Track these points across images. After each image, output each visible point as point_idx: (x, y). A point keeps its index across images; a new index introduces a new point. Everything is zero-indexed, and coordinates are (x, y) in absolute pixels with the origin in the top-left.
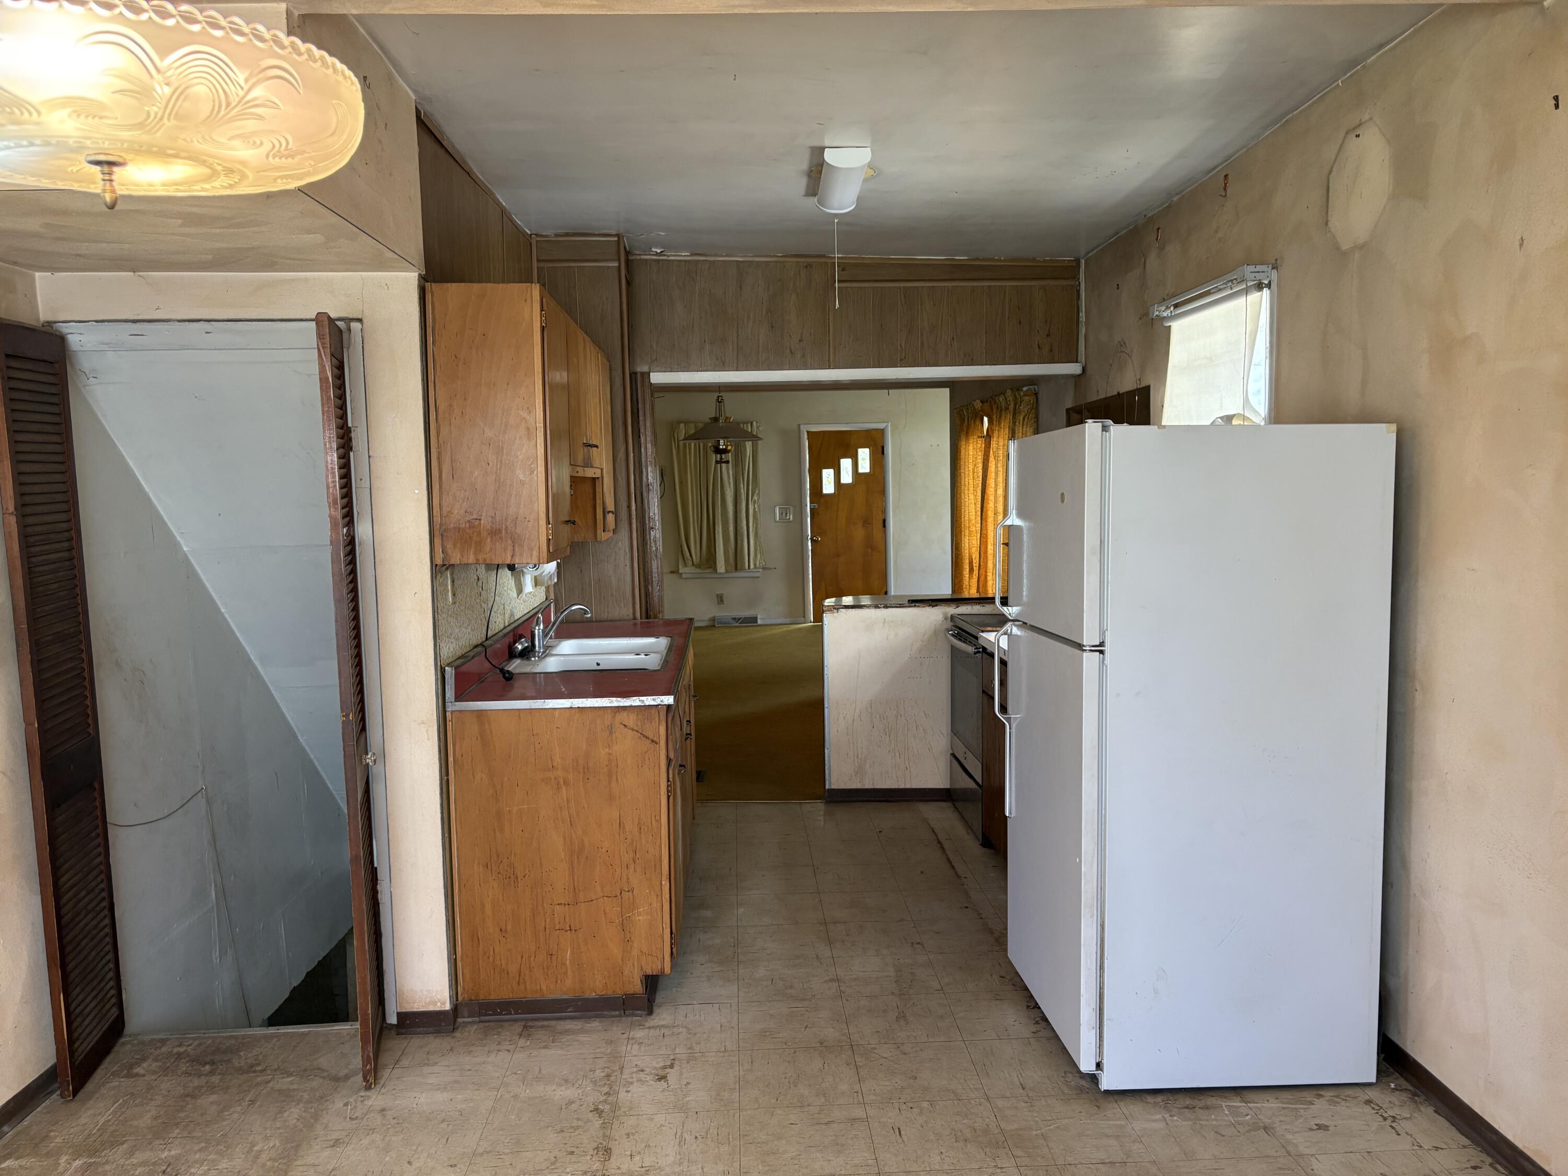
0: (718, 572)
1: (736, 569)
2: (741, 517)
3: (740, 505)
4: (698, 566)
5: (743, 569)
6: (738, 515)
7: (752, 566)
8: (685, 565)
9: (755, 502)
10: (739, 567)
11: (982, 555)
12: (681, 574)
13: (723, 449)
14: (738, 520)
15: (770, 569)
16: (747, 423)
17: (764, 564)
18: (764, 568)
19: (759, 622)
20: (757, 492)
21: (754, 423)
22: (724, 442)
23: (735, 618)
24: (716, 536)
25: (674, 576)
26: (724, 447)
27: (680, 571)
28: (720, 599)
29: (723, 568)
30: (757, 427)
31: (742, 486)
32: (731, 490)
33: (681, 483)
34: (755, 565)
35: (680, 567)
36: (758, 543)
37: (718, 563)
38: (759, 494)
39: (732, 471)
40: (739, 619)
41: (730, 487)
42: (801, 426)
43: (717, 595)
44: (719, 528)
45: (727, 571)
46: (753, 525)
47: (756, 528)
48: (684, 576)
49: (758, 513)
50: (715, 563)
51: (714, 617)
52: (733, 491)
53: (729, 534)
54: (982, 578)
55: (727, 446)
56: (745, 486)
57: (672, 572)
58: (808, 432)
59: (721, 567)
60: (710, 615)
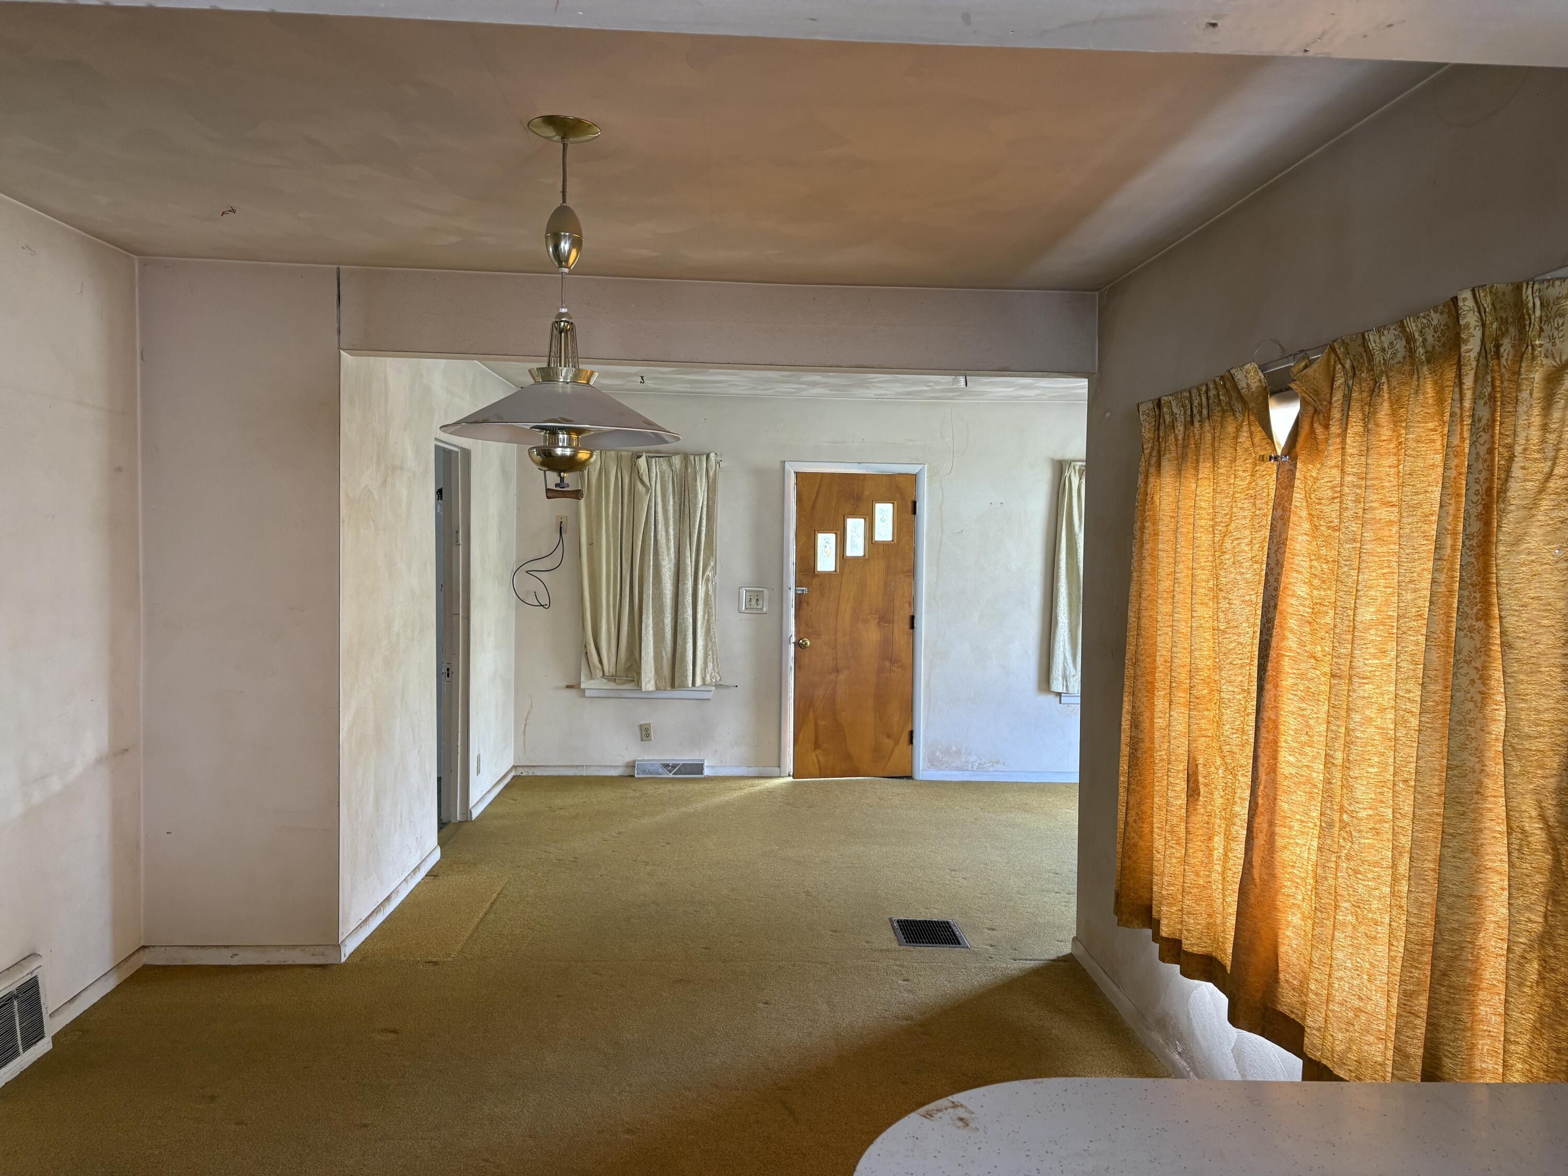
0: (643, 690)
1: (673, 686)
2: (684, 604)
3: (684, 584)
4: (613, 678)
5: (683, 686)
6: (680, 599)
7: (699, 682)
8: (591, 676)
9: (708, 580)
10: (677, 683)
11: (1263, 777)
12: (584, 690)
13: (563, 457)
14: (680, 607)
15: (728, 687)
16: (700, 455)
17: (718, 678)
18: (718, 686)
19: (707, 772)
20: (712, 564)
21: (712, 455)
22: (570, 440)
23: (668, 765)
24: (643, 632)
25: (573, 692)
26: (568, 452)
27: (582, 686)
28: (645, 733)
29: (653, 682)
30: (718, 463)
31: (688, 553)
32: (670, 560)
33: (590, 544)
34: (704, 679)
35: (583, 679)
36: (710, 644)
37: (643, 675)
38: (714, 568)
39: (674, 529)
40: (674, 766)
41: (668, 554)
42: (786, 463)
43: (641, 726)
44: (647, 618)
45: (658, 689)
46: (704, 617)
47: (708, 621)
48: (587, 693)
49: (713, 597)
50: (639, 674)
51: (634, 762)
52: (673, 561)
53: (663, 629)
54: (1260, 840)
55: (576, 450)
56: (694, 555)
57: (568, 687)
58: (797, 473)
59: (648, 681)
60: (628, 758)
